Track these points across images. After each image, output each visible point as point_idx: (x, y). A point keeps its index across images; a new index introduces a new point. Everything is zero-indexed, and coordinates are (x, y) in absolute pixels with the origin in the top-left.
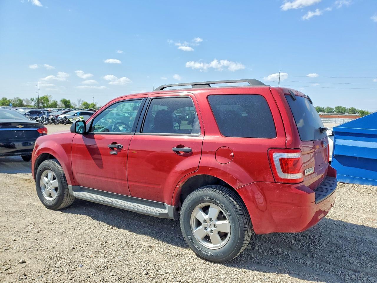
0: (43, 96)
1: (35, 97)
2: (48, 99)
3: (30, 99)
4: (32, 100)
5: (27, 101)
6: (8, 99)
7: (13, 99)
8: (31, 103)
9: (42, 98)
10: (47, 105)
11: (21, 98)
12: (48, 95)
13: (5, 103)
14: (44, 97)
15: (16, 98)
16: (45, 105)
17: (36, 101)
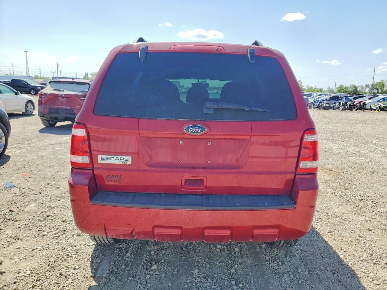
0: (379, 81)
1: (370, 83)
2: (383, 85)
3: (364, 85)
4: (367, 86)
5: (362, 87)
6: (344, 86)
7: (349, 86)
8: (366, 89)
9: (377, 84)
10: (382, 90)
11: (357, 85)
12: (384, 80)
13: (341, 90)
14: (380, 83)
15: (352, 85)
16: (380, 91)
17: (371, 88)
